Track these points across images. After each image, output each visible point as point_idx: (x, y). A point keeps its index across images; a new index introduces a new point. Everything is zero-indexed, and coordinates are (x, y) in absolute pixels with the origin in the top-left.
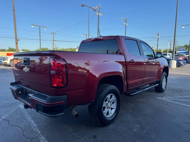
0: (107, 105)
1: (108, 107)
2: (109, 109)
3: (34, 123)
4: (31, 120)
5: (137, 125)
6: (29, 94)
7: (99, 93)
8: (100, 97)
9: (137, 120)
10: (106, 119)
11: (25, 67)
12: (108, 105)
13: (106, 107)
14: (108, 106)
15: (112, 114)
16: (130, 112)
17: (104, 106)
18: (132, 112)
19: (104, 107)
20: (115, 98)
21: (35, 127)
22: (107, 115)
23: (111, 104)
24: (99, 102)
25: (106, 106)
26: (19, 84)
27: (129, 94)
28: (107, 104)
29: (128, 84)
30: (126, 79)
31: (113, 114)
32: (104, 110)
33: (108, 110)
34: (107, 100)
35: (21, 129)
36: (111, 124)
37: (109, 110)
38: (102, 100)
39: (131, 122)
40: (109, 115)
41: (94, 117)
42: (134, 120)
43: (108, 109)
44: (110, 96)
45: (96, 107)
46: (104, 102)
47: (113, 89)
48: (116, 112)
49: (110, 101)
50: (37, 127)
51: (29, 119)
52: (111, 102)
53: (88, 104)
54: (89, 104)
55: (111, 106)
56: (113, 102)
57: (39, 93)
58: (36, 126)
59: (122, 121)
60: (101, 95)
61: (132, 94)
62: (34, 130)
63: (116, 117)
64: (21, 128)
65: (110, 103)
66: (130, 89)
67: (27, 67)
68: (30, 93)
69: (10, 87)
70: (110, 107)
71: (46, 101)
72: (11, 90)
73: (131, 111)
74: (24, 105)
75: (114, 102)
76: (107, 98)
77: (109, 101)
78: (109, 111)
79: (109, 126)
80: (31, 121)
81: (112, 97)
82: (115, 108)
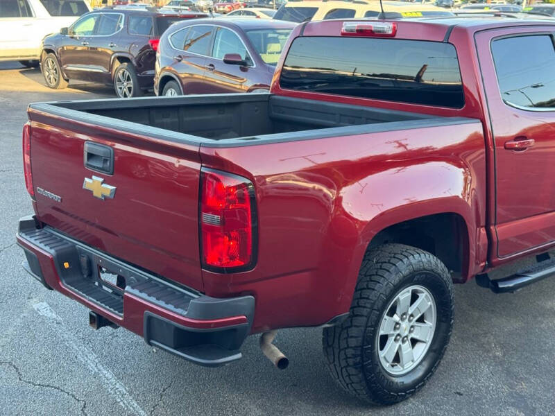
0: (395, 329)
1: (399, 335)
2: (403, 342)
3: (113, 380)
4: (100, 366)
5: (512, 409)
6: (101, 274)
7: (367, 285)
8: (368, 298)
9: (516, 393)
10: (388, 380)
11: (94, 177)
12: (398, 329)
13: (393, 335)
14: (398, 332)
15: (413, 361)
16: (495, 357)
17: (382, 332)
18: (504, 356)
19: (382, 336)
20: (429, 303)
21: (123, 395)
22: (393, 366)
23: (411, 324)
24: (365, 319)
25: (392, 332)
26: (53, 227)
27: (495, 283)
28: (397, 323)
29: (495, 240)
30: (483, 223)
31: (420, 364)
32: (382, 348)
33: (400, 346)
34: (398, 311)
35: (73, 401)
36: (407, 398)
37: (403, 346)
38: (378, 310)
39: (489, 397)
40: (403, 366)
41: (344, 370)
42: (506, 389)
43: (400, 342)
44: (410, 294)
45: (352, 337)
46: (386, 317)
47: (424, 269)
48: (431, 354)
49: (410, 313)
50: (131, 393)
51: (89, 362)
52: (412, 315)
53: (323, 324)
54: (327, 325)
55: (410, 332)
56: (420, 315)
57: (149, 278)
58: (125, 392)
59: (453, 391)
60: (373, 293)
61: (511, 285)
62: (121, 403)
63: (429, 373)
64: (73, 396)
65: (410, 321)
66: (500, 263)
67: (102, 180)
68: (108, 272)
69: (18, 240)
70: (407, 337)
71: (185, 313)
72: (26, 252)
73: (497, 354)
74: (91, 315)
75: (428, 316)
76: (396, 301)
77: (404, 314)
78: (404, 353)
79: (401, 404)
80: (99, 370)
81: (418, 297)
82: (429, 340)
